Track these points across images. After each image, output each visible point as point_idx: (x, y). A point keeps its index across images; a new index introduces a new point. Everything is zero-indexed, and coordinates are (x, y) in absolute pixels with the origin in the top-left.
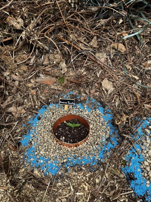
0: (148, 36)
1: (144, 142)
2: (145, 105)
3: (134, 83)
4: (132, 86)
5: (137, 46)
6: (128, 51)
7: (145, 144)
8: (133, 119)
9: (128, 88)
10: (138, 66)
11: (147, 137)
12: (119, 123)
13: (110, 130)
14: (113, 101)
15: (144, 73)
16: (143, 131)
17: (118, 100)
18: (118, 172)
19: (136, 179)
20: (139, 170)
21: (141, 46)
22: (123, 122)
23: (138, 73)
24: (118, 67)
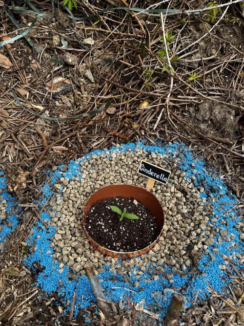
0: (47, 39)
1: (54, 204)
2: (53, 147)
3: (37, 117)
4: (36, 122)
5: (30, 56)
6: (17, 65)
7: (54, 208)
8: (38, 175)
9: (29, 127)
10: (40, 88)
11: (57, 195)
12: (15, 189)
13: (6, 205)
14: (4, 154)
15: (51, 99)
16: (51, 188)
17: (11, 150)
18: (15, 271)
19: (44, 268)
20: (49, 252)
21: (38, 56)
22: (21, 184)
23: (42, 100)
24: (5, 95)
